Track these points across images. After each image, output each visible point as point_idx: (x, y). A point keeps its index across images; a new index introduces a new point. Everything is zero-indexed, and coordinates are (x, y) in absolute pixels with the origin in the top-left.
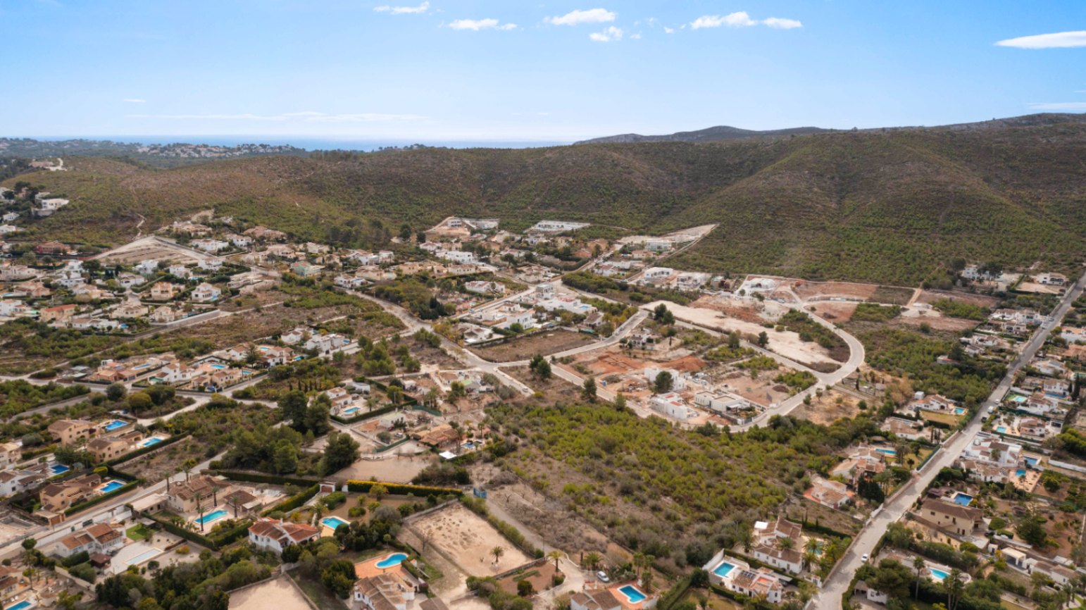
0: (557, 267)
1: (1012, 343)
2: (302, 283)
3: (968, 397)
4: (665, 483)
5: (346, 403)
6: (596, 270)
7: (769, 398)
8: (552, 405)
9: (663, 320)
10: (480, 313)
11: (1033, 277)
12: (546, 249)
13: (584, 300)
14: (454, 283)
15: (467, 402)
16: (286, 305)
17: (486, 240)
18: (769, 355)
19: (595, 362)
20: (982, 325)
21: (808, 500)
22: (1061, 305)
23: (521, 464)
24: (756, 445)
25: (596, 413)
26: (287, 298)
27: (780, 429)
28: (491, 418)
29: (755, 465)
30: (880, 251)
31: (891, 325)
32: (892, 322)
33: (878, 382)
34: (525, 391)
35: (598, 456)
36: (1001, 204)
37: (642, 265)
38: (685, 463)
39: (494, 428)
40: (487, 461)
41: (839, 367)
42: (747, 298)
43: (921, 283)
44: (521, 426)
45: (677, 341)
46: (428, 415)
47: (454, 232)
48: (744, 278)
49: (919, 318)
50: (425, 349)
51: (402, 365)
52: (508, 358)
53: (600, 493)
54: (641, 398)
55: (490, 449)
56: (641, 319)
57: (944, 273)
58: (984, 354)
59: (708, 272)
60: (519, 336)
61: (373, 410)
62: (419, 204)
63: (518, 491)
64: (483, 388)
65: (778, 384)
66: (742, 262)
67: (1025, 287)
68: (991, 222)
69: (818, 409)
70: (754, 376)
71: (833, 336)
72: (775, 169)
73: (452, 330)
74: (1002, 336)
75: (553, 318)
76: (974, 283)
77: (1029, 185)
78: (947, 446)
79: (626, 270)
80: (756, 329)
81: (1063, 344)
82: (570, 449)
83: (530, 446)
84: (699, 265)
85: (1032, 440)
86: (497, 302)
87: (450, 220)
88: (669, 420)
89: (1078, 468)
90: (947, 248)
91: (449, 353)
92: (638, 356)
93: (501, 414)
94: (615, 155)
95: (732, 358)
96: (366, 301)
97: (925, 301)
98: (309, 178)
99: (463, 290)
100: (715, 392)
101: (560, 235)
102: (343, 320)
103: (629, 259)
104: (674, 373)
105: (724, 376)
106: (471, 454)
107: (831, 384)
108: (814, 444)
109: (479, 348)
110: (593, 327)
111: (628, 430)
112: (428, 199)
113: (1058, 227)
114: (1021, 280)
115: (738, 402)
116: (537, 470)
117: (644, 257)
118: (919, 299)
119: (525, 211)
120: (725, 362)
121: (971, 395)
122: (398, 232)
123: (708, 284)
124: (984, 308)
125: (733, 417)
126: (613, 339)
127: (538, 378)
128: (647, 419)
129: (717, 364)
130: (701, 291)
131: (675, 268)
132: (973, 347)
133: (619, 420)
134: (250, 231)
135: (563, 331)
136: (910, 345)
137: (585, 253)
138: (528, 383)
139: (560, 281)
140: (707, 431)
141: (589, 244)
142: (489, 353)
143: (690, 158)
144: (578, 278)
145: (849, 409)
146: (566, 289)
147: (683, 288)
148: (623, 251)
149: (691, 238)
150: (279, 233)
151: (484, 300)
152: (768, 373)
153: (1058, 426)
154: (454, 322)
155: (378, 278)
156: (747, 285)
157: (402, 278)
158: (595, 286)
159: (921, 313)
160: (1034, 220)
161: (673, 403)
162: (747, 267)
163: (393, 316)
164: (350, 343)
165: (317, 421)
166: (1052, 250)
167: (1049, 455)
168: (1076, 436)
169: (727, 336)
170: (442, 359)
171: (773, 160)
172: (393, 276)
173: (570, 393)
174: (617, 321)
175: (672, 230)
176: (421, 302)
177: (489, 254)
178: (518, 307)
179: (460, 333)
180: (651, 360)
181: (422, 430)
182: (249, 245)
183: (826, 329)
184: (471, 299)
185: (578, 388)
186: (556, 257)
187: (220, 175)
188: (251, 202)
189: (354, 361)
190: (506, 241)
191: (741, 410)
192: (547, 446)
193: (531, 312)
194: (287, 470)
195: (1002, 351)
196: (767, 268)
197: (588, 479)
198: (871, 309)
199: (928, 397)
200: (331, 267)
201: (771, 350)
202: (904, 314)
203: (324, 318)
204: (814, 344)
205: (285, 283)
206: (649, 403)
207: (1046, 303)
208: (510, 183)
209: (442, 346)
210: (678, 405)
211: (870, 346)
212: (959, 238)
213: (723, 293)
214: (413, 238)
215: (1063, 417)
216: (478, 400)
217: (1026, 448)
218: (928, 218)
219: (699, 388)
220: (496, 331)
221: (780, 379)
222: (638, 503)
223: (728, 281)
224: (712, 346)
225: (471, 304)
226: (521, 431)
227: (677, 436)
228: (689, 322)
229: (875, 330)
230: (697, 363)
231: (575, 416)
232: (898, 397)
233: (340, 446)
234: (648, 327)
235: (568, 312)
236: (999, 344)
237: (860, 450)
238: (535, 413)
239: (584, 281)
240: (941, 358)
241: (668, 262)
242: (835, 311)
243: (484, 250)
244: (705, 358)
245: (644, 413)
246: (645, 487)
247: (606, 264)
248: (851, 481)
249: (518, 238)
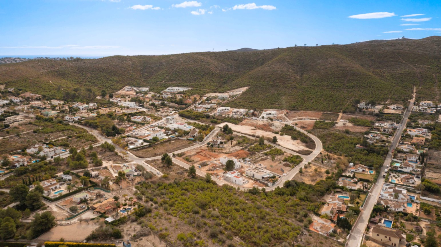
0: (176, 108)
1: (387, 137)
2: (46, 120)
3: (375, 165)
4: (235, 228)
5: (56, 188)
6: (195, 109)
7: (282, 171)
8: (172, 181)
9: (227, 132)
10: (137, 132)
11: (388, 106)
12: (171, 100)
13: (189, 124)
14: (125, 118)
15: (125, 182)
16: (35, 132)
17: (143, 96)
18: (278, 148)
19: (195, 155)
20: (372, 129)
21: (312, 232)
22: (404, 119)
23: (153, 221)
24: (279, 198)
25: (196, 185)
26: (36, 128)
27: (290, 188)
28: (139, 192)
29: (281, 211)
30: (321, 97)
31: (332, 131)
32: (332, 129)
33: (331, 159)
34: (158, 174)
35: (197, 213)
36: (369, 75)
37: (216, 106)
38: (245, 213)
39: (140, 199)
40: (133, 221)
41: (312, 152)
42: (265, 120)
43: (342, 111)
44: (154, 196)
45: (235, 142)
46: (102, 192)
47: (128, 93)
48: (263, 111)
49: (344, 127)
50: (107, 152)
51: (93, 162)
52: (150, 155)
53: (199, 238)
54: (219, 174)
55: (136, 213)
56: (217, 132)
57: (350, 106)
58: (376, 143)
59: (246, 108)
60: (156, 143)
61: (71, 191)
62: (112, 81)
63: (150, 241)
64: (136, 174)
65: (285, 163)
66: (261, 103)
67: (386, 111)
68: (366, 83)
69: (306, 175)
70: (273, 159)
71: (306, 137)
72: (272, 62)
73: (122, 141)
74: (382, 134)
75: (174, 133)
76: (364, 110)
77: (379, 67)
78: (371, 192)
79: (209, 109)
80: (271, 135)
81: (409, 136)
82: (181, 208)
83: (159, 208)
84: (242, 105)
85: (409, 186)
86: (146, 127)
87: (126, 88)
88: (234, 186)
89: (435, 200)
90: (350, 95)
91: (119, 154)
92: (216, 151)
93: (144, 189)
94: (202, 57)
95: (261, 150)
96: (79, 128)
97: (345, 119)
98: (59, 69)
99: (129, 121)
100: (255, 169)
101: (177, 94)
102: (65, 139)
103: (210, 103)
104: (235, 160)
105: (259, 159)
106: (124, 218)
107: (310, 161)
108: (309, 196)
109: (136, 151)
110: (194, 137)
111: (213, 194)
112: (116, 79)
113: (394, 85)
114: (384, 108)
115: (267, 173)
116: (163, 225)
117: (217, 102)
118: (342, 118)
119: (162, 83)
120: (258, 152)
121: (376, 164)
122: (100, 94)
123: (247, 114)
124: (371, 121)
125: (266, 182)
126: (204, 142)
127: (165, 165)
128: (222, 187)
129: (255, 154)
130: (244, 117)
131: (231, 107)
132: (371, 140)
133: (208, 188)
134: (23, 95)
135: (179, 139)
136: (342, 139)
137: (190, 101)
138: (160, 169)
139: (177, 115)
140: (254, 192)
141: (191, 97)
142: (140, 153)
143: (235, 58)
144: (186, 113)
145: (321, 174)
146: (180, 118)
147: (235, 116)
148: (207, 100)
149: (238, 93)
150: (38, 95)
151: (140, 125)
152: (279, 157)
153: (419, 178)
154: (124, 137)
155: (87, 116)
156: (264, 114)
157: (99, 116)
158: (194, 117)
159: (344, 124)
160: (384, 82)
161: (235, 176)
162: (263, 106)
163: (92, 135)
164: (66, 151)
165: (33, 202)
166: (394, 94)
167: (419, 193)
168: (430, 183)
169: (258, 139)
170: (115, 158)
171: (271, 59)
172: (95, 115)
173: (182, 173)
174: (205, 134)
175: (228, 90)
176: (108, 128)
177: (143, 103)
178: (157, 128)
179: (126, 143)
180: (222, 153)
181: (97, 203)
182: (21, 102)
183: (303, 134)
184: (134, 125)
185: (186, 170)
186: (176, 103)
187: (11, 68)
188: (26, 81)
189: (66, 162)
190: (153, 97)
191: (269, 178)
192: (169, 207)
193: (163, 131)
194: (8, 237)
195: (383, 141)
196: (273, 106)
197: (191, 229)
198: (322, 123)
199: (356, 166)
200: (63, 112)
201: (279, 145)
202: (336, 125)
203: (54, 138)
204: (298, 141)
205: (37, 121)
206: (223, 176)
207: (397, 118)
208: (155, 70)
209: (116, 151)
210: (238, 178)
211: (324, 141)
212: (354, 90)
213: (254, 118)
214: (107, 97)
215: (419, 173)
216: (132, 180)
217: (408, 191)
218: (340, 82)
219: (247, 167)
220: (145, 141)
221: (285, 160)
222: (221, 243)
223: (255, 112)
224: (251, 144)
225: (134, 127)
226: (155, 199)
227: (239, 195)
228: (239, 132)
229: (325, 133)
230: (245, 153)
231: (184, 188)
232: (343, 167)
233: (41, 220)
234: (220, 136)
235: (181, 130)
236: (381, 138)
237: (331, 198)
238: (163, 187)
239: (189, 114)
240: (357, 146)
241: (227, 105)
242: (306, 125)
243: (141, 101)
244: (249, 150)
245: (221, 183)
246: (224, 231)
247: (199, 106)
248: (331, 216)
249: (158, 95)
